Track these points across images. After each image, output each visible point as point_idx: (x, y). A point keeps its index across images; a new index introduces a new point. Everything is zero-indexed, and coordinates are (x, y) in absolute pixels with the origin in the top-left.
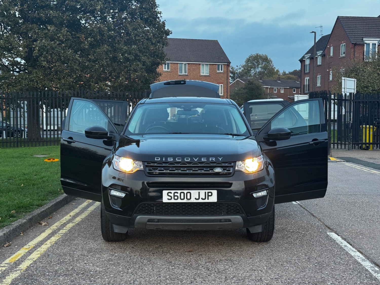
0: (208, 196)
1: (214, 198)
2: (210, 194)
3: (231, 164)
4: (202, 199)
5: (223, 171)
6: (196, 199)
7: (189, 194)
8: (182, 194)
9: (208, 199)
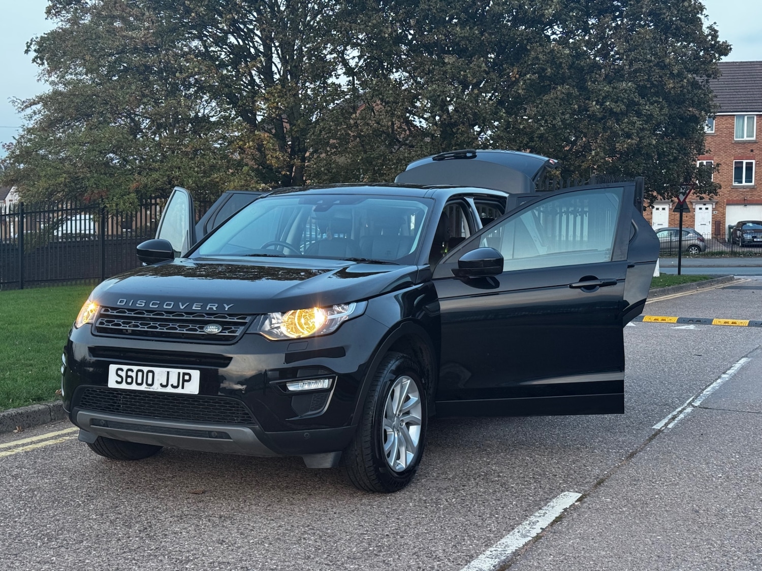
0: (184, 380)
1: (193, 388)
2: (187, 377)
3: (244, 318)
4: (173, 386)
5: (220, 332)
6: (162, 385)
7: (150, 375)
8: (140, 374)
9: (183, 387)
